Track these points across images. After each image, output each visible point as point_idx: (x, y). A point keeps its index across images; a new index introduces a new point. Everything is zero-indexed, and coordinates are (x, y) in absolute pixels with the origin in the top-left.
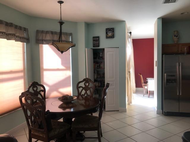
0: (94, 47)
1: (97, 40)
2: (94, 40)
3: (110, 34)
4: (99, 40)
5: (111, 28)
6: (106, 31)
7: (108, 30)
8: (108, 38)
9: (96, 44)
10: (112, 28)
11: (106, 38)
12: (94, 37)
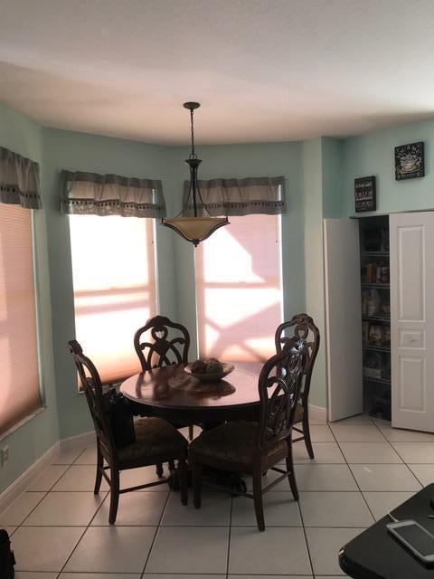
0: (357, 210)
1: (366, 189)
2: (358, 190)
3: (409, 165)
4: (374, 188)
5: (411, 145)
6: (396, 155)
7: (401, 152)
8: (401, 179)
9: (364, 203)
10: (415, 145)
11: (397, 179)
12: (358, 181)
